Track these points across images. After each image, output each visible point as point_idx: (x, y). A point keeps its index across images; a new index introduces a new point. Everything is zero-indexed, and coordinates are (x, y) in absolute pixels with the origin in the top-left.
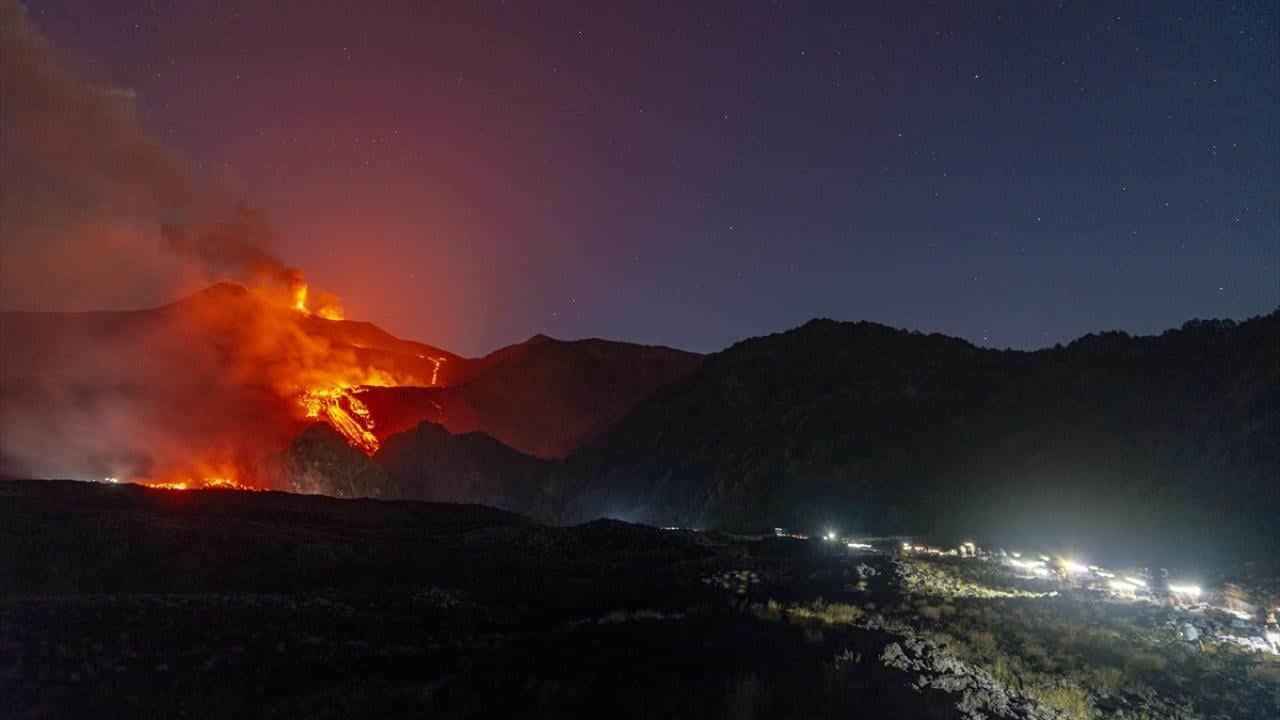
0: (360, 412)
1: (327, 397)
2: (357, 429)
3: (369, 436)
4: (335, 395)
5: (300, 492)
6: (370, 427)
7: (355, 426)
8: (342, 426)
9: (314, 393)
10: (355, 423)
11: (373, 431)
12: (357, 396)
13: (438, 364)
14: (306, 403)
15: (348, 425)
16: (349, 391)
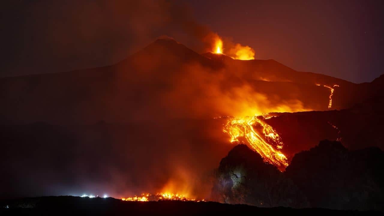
0: (271, 135)
1: (244, 123)
2: (270, 149)
3: (281, 156)
4: (250, 122)
5: (229, 203)
6: (280, 147)
7: (268, 146)
8: (258, 148)
9: (234, 122)
10: (268, 145)
11: (283, 151)
12: (268, 122)
13: (332, 90)
14: (228, 130)
15: (262, 146)
16: (260, 118)
